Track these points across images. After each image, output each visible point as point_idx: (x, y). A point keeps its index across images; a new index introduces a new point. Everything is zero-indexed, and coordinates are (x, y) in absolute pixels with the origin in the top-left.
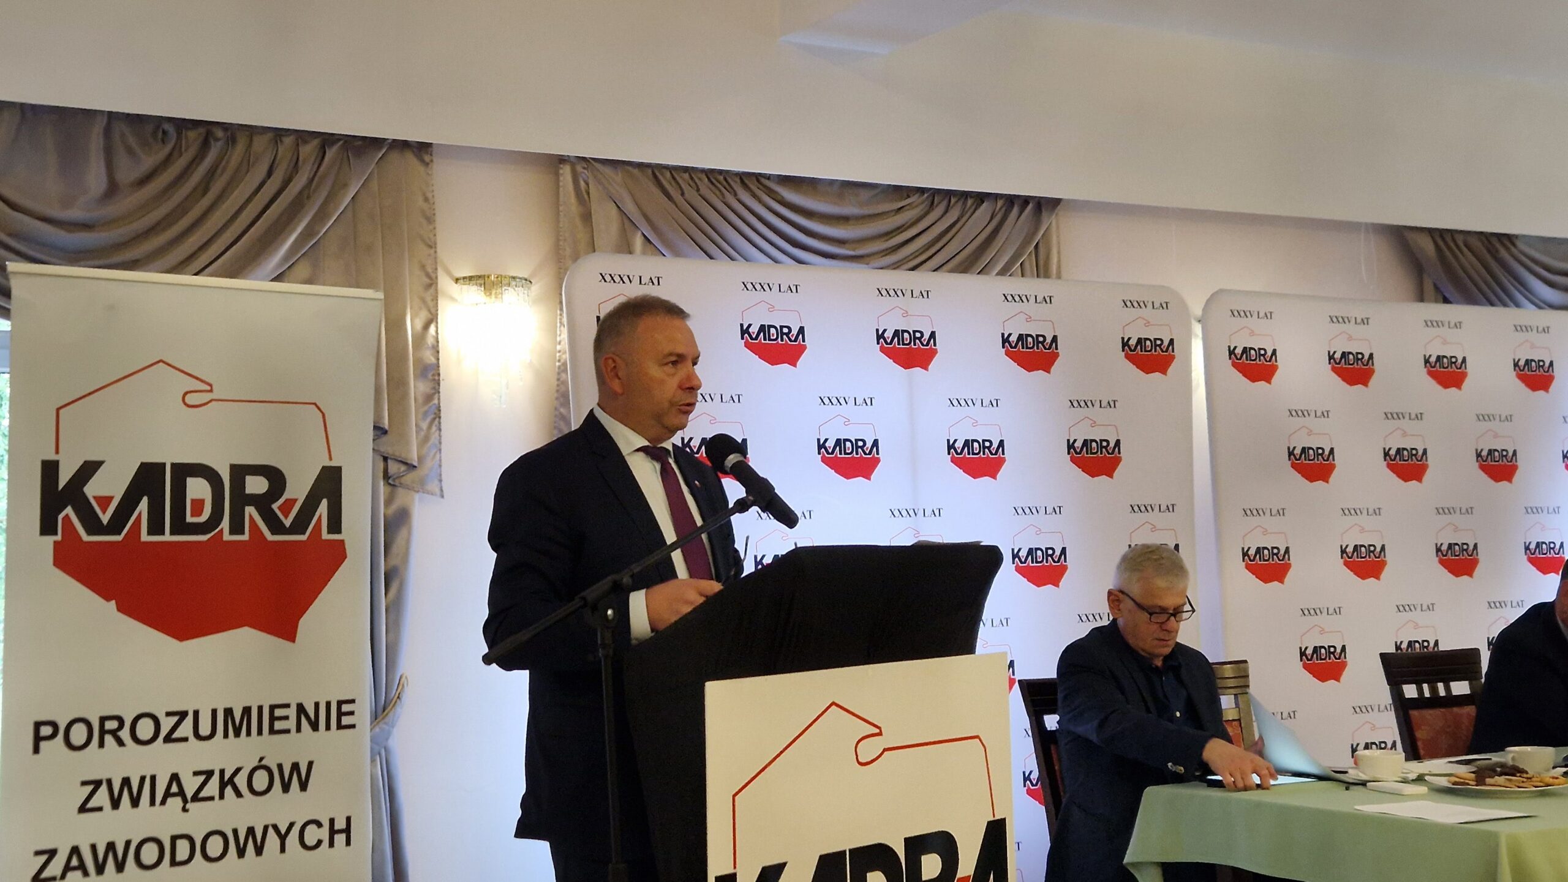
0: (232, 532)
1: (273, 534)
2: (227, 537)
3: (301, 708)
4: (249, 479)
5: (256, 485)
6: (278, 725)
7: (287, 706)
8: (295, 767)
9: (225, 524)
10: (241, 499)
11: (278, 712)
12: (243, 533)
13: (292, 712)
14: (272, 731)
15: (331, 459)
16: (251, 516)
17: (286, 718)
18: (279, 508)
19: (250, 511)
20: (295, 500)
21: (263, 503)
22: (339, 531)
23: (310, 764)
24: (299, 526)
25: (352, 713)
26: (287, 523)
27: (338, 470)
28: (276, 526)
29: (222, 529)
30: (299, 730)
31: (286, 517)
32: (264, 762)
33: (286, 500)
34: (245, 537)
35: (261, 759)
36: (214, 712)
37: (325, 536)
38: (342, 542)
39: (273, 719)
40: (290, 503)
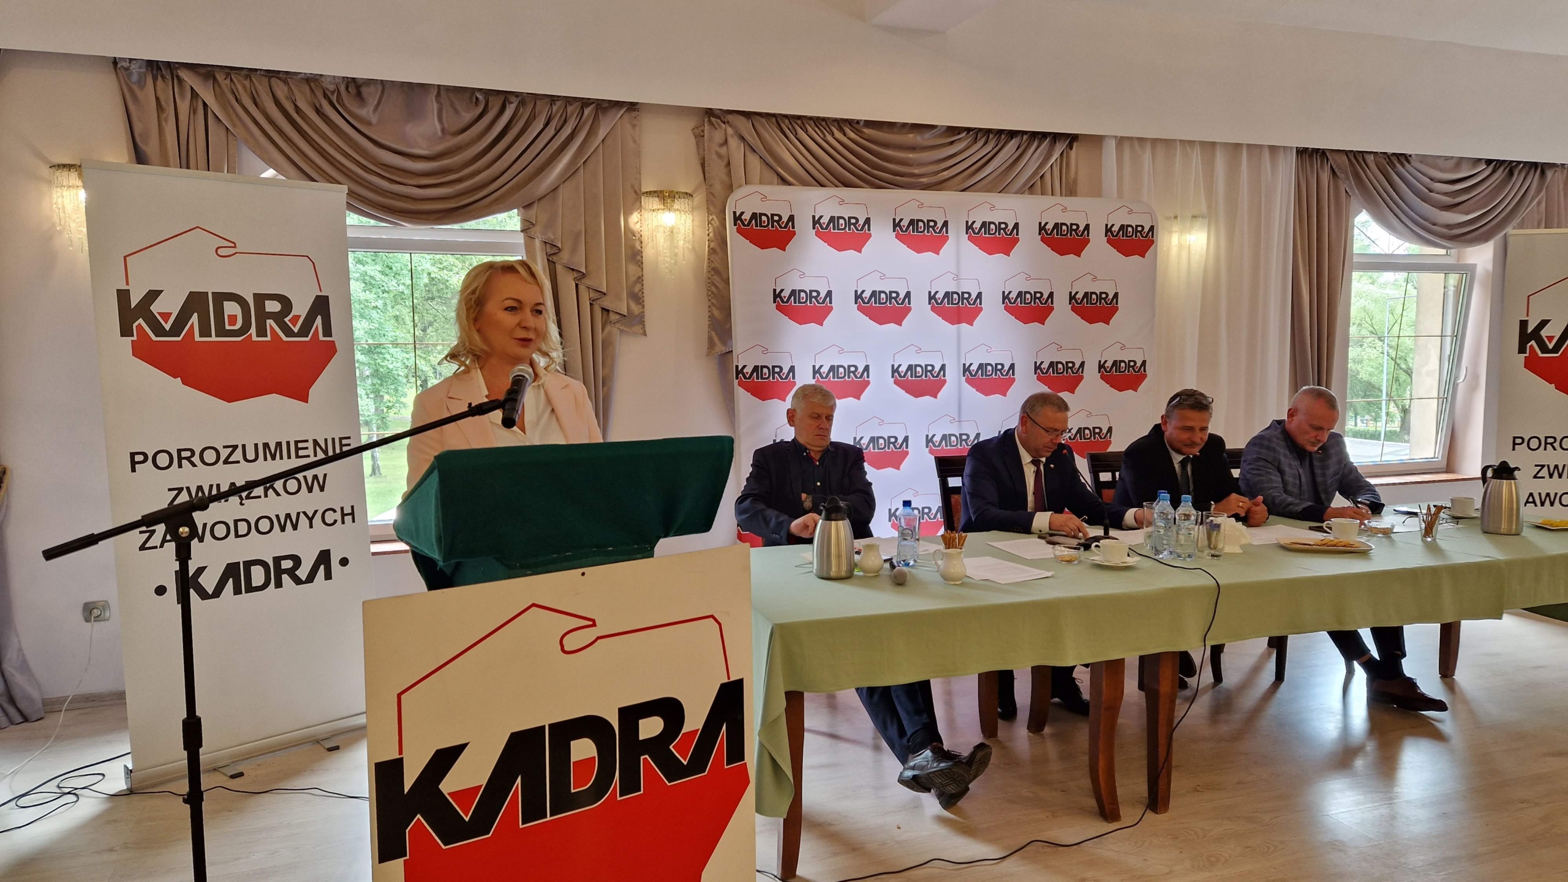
0: (258, 336)
1: (287, 336)
2: (255, 338)
3: (316, 443)
4: (267, 302)
6: (301, 453)
7: (307, 441)
8: (316, 477)
11: (300, 445)
12: (266, 336)
13: (310, 445)
14: (297, 456)
16: (271, 326)
17: (306, 448)
18: (289, 321)
20: (300, 316)
23: (325, 476)
25: (349, 445)
29: (251, 334)
30: (315, 455)
31: (295, 326)
33: (294, 315)
36: (257, 445)
37: (321, 338)
39: (297, 449)
40: (296, 318)
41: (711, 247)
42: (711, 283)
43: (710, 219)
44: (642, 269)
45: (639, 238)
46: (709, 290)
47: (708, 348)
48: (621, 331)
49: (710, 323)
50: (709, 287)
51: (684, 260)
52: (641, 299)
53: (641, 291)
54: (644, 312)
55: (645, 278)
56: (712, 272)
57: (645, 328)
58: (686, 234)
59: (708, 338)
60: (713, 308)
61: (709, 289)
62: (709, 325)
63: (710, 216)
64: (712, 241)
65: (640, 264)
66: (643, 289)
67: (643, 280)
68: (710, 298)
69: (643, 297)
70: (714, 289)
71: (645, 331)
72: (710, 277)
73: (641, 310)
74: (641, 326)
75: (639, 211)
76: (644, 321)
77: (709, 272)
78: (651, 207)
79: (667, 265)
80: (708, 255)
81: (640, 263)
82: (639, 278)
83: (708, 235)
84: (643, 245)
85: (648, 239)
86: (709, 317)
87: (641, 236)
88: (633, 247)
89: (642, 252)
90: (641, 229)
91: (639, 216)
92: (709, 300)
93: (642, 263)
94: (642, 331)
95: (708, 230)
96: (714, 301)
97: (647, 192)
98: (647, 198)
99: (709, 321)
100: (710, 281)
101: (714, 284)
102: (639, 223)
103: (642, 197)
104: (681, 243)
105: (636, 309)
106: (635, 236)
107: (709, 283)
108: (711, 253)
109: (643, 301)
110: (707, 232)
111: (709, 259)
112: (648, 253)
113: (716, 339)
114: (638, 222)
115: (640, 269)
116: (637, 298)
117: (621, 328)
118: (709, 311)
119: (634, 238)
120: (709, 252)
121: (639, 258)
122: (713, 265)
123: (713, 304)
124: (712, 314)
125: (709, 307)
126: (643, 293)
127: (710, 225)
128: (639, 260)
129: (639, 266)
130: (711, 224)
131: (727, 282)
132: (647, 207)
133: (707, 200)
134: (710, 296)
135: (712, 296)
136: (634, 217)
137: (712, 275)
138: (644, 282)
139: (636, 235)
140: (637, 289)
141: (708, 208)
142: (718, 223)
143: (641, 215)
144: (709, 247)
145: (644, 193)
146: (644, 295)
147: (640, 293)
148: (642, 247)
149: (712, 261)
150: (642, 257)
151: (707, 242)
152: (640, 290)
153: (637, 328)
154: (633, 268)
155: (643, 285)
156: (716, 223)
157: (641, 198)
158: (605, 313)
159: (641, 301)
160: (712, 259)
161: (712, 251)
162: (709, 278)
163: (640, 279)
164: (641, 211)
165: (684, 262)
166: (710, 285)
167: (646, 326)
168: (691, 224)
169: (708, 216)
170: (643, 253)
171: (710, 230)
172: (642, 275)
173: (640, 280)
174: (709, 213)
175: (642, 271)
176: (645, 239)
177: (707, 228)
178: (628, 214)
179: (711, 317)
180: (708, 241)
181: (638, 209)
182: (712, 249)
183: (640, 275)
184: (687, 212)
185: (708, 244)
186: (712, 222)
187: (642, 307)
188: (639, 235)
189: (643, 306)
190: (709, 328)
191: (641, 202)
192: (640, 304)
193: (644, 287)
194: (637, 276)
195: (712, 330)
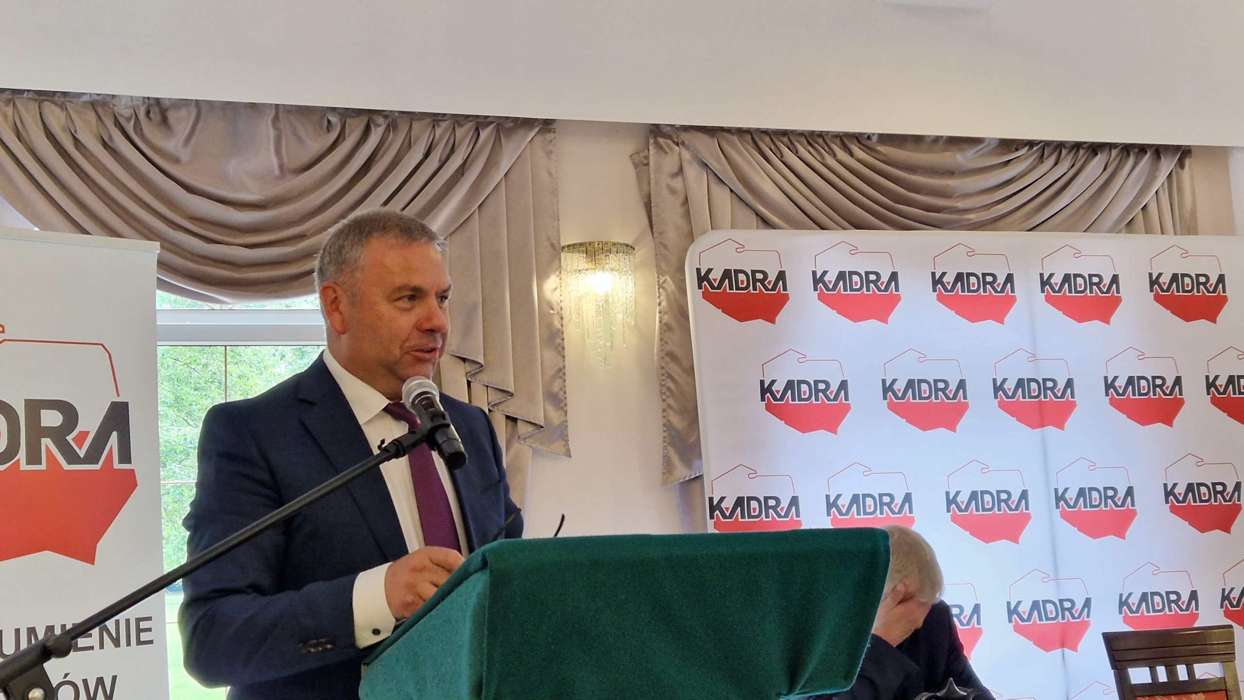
0: (29, 463)
1: (69, 463)
2: (24, 466)
4: (43, 412)
5: (51, 419)
6: (81, 643)
8: (100, 681)
9: (22, 455)
10: (36, 431)
12: (41, 464)
15: (118, 395)
16: (47, 447)
18: (73, 439)
19: (47, 442)
20: (88, 433)
21: (59, 435)
22: (130, 462)
23: (114, 678)
24: (93, 456)
25: (149, 630)
26: (82, 453)
27: (126, 404)
28: (72, 457)
29: (19, 460)
30: (102, 646)
31: (80, 448)
32: (67, 679)
33: (80, 432)
34: (43, 467)
35: (66, 675)
36: (17, 631)
37: (117, 465)
38: (132, 471)
40: (84, 435)
41: (664, 321)
42: (666, 374)
43: (661, 282)
44: (564, 357)
45: (558, 313)
46: (664, 385)
47: (664, 474)
48: (535, 452)
49: (666, 434)
50: (664, 380)
51: (624, 342)
52: (562, 401)
53: (563, 389)
54: (566, 421)
55: (567, 370)
56: (667, 359)
57: (568, 445)
58: (628, 303)
59: (664, 457)
60: (670, 412)
61: (663, 383)
62: (664, 437)
63: (661, 277)
64: (665, 313)
65: (560, 350)
66: (565, 386)
67: (564, 374)
68: (664, 397)
69: (565, 398)
70: (670, 384)
71: (569, 450)
72: (664, 365)
73: (563, 419)
74: (563, 443)
75: (558, 273)
76: (567, 435)
77: (663, 358)
78: (575, 267)
79: (599, 350)
80: (661, 334)
81: (560, 348)
82: (560, 370)
83: (660, 304)
84: (565, 322)
85: (570, 313)
86: (665, 425)
87: (561, 308)
88: (550, 325)
89: (563, 333)
90: (562, 298)
91: (558, 279)
92: (664, 400)
93: (563, 348)
94: (564, 450)
95: (659, 297)
96: (671, 401)
97: (568, 246)
98: (570, 254)
99: (664, 431)
100: (664, 371)
101: (670, 377)
102: (558, 290)
103: (562, 254)
104: (620, 316)
105: (555, 416)
106: (553, 309)
107: (663, 375)
108: (665, 331)
109: (566, 405)
110: (658, 300)
111: (661, 340)
112: (571, 334)
113: (675, 458)
114: (556, 289)
115: (561, 358)
116: (557, 400)
117: (534, 445)
118: (664, 417)
119: (551, 311)
120: (661, 329)
121: (559, 341)
122: (668, 349)
123: (669, 406)
124: (669, 421)
125: (664, 410)
126: (565, 393)
127: (661, 290)
128: (559, 345)
129: (560, 353)
130: (664, 288)
131: (690, 371)
132: (569, 268)
133: (657, 255)
134: (664, 394)
135: (668, 394)
136: (551, 282)
137: (667, 363)
138: (567, 377)
139: (555, 309)
140: (556, 387)
141: (657, 266)
142: (673, 287)
143: (561, 279)
144: (660, 322)
145: (563, 248)
146: (567, 395)
147: (561, 393)
148: (562, 326)
149: (666, 343)
150: (563, 339)
151: (658, 315)
152: (561, 389)
153: (558, 446)
154: (549, 355)
155: (565, 381)
156: (670, 286)
157: (560, 254)
158: (510, 423)
159: (562, 405)
160: (666, 339)
161: (665, 328)
162: (663, 368)
163: (561, 372)
164: (560, 273)
165: (624, 346)
166: (663, 378)
167: (569, 443)
168: (634, 289)
169: (658, 277)
170: (565, 336)
171: (662, 297)
172: (564, 367)
173: (561, 374)
174: (660, 272)
175: (564, 361)
176: (566, 313)
177: (657, 294)
178: (542, 277)
179: (668, 426)
180: (660, 312)
181: (557, 270)
182: (665, 324)
183: (561, 366)
184: (628, 272)
185: (660, 318)
186: (665, 285)
187: (563, 414)
188: (559, 308)
189: (566, 412)
190: (664, 442)
191: (560, 260)
192: (561, 409)
193: (567, 383)
194: (557, 368)
195: (669, 444)
